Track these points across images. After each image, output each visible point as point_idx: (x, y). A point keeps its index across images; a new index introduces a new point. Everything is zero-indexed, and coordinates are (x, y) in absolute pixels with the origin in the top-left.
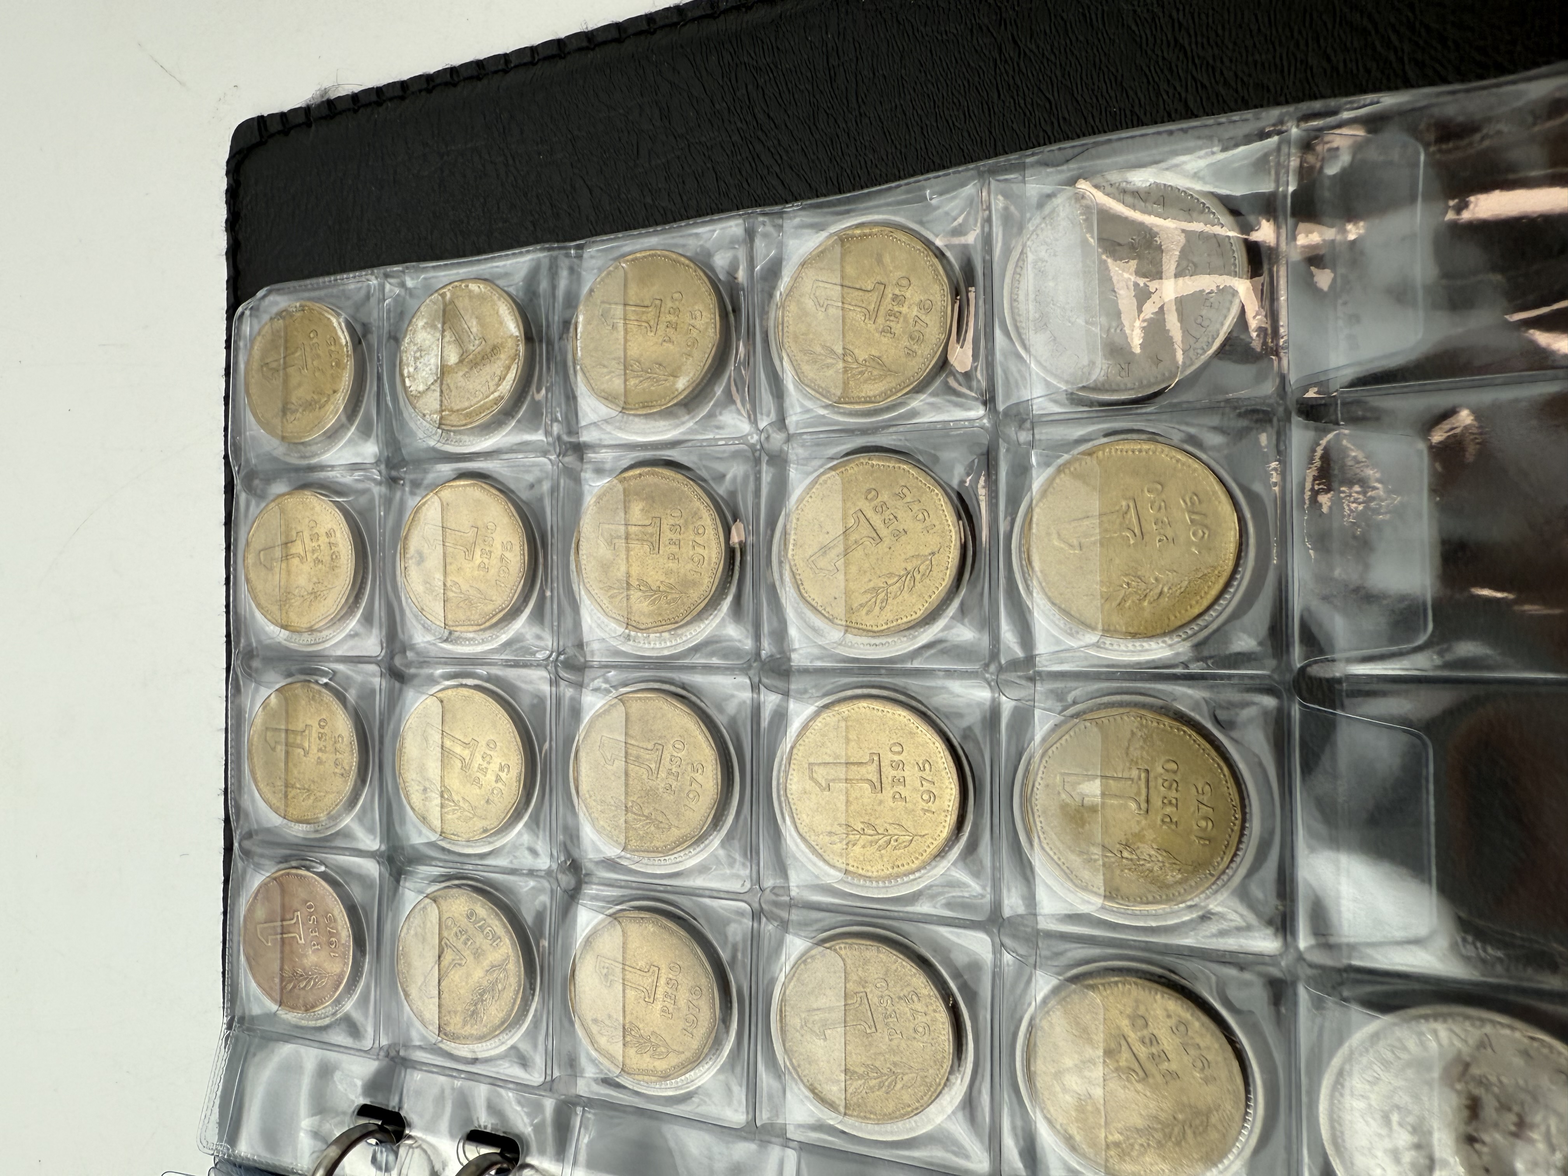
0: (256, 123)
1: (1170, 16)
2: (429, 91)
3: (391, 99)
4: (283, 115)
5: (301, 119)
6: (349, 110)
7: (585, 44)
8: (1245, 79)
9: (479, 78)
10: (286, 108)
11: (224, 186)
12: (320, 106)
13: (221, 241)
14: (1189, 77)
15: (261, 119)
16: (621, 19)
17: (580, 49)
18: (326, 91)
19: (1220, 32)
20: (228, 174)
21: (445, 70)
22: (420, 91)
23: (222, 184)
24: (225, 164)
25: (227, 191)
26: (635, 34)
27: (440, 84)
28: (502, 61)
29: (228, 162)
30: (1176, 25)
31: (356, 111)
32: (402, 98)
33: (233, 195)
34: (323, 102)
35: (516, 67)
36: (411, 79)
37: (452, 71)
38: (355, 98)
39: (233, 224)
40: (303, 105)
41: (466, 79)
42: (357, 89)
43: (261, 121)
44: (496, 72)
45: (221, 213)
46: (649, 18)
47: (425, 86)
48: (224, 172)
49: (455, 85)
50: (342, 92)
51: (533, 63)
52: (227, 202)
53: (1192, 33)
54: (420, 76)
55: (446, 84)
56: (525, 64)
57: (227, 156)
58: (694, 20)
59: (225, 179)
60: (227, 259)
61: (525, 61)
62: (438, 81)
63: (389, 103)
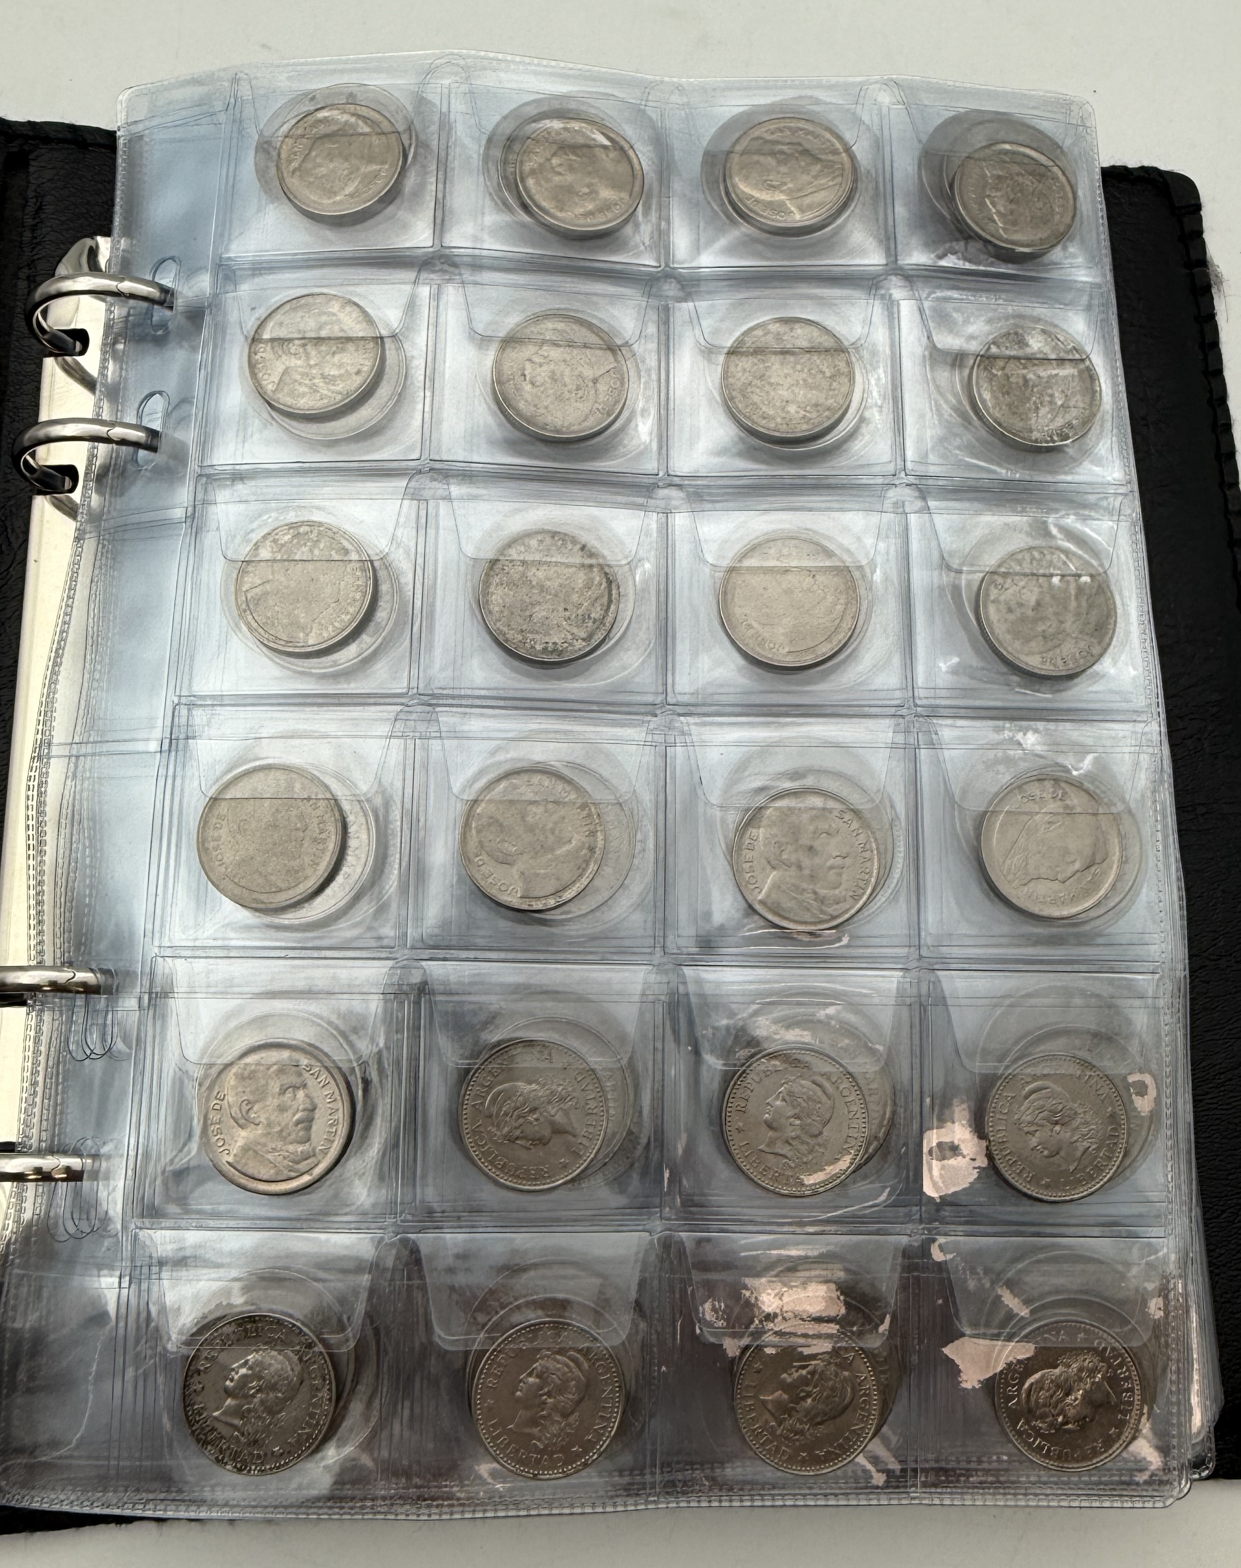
0: (1193, 202)
4: (1200, 232)
5: (1194, 256)
10: (1206, 237)
11: (1130, 164)
12: (1207, 276)
15: (1198, 207)
20: (1143, 168)
25: (1125, 168)
29: (1155, 170)
31: (1197, 317)
32: (1204, 372)
35: (1225, 495)
37: (1226, 425)
38: (1211, 317)
41: (1218, 442)
42: (1218, 320)
43: (1197, 207)
48: (1146, 164)
49: (1212, 430)
50: (1216, 302)
54: (1225, 391)
57: (1163, 167)
62: (1218, 410)
63: (1201, 357)
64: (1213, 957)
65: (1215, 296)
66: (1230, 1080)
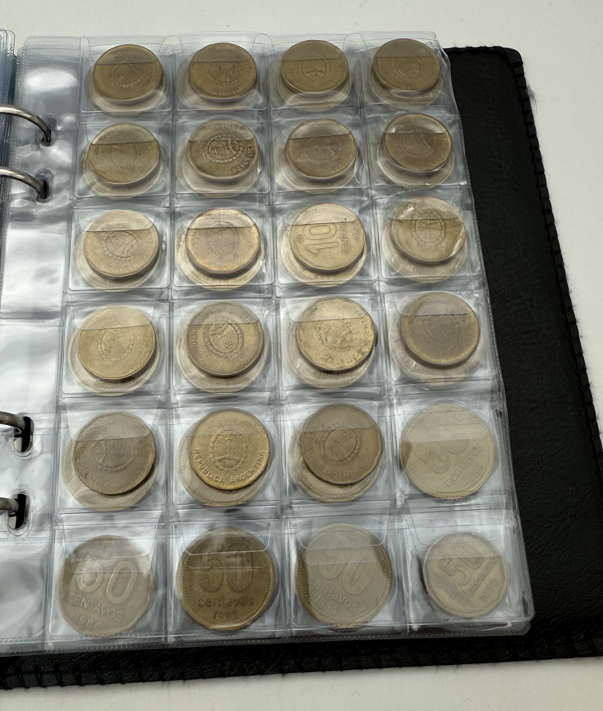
2: (531, 149)
3: (528, 129)
6: (524, 108)
7: (548, 222)
9: (535, 172)
13: (460, 45)
16: (559, 238)
17: (547, 219)
18: (533, 96)
21: (540, 155)
22: (531, 145)
23: (489, 45)
24: (499, 45)
26: (551, 246)
27: (533, 154)
28: (542, 183)
33: (483, 50)
34: (528, 95)
36: (537, 139)
39: (470, 50)
40: (527, 85)
44: (538, 181)
46: (558, 252)
47: (533, 146)
51: (541, 198)
52: (481, 47)
55: (534, 156)
58: (556, 271)
59: (492, 46)
60: (453, 48)
61: (542, 194)
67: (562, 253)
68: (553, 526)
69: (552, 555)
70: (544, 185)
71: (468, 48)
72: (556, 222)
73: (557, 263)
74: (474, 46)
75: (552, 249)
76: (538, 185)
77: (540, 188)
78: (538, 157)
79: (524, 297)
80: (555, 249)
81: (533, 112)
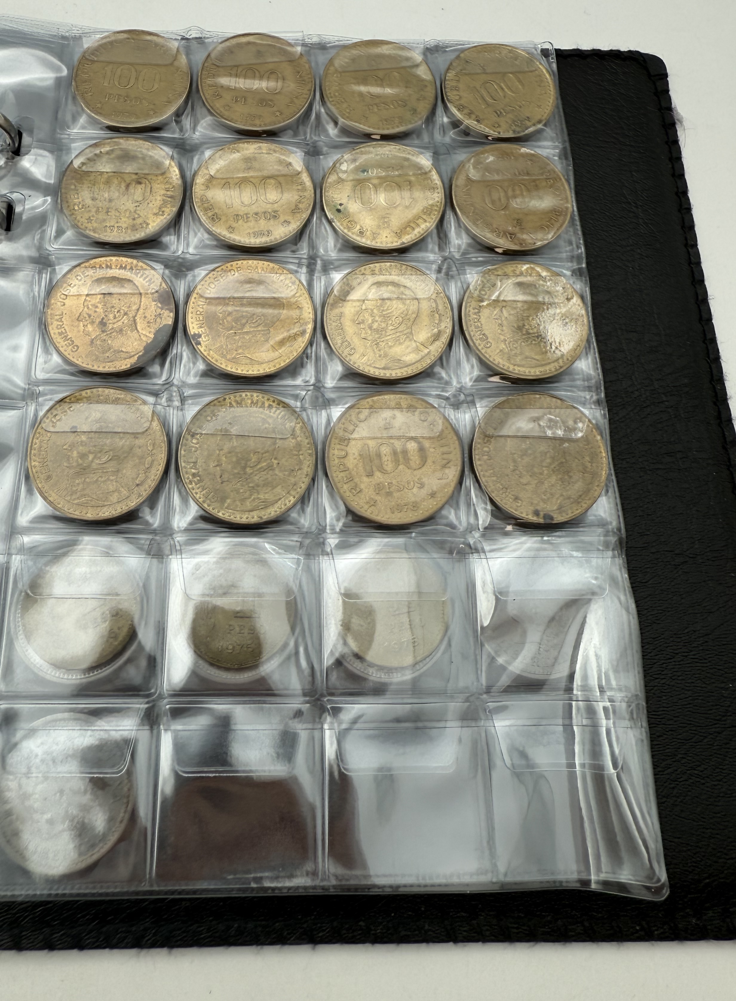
0: (663, 72)
1: (691, 651)
2: (677, 194)
3: (673, 168)
4: (668, 91)
5: (664, 105)
6: (668, 138)
7: (700, 298)
8: (652, 691)
9: (683, 227)
10: (671, 93)
11: (622, 49)
12: (672, 117)
13: (586, 46)
14: (655, 661)
15: (666, 75)
16: (714, 321)
17: (697, 294)
18: (681, 122)
19: (680, 678)
20: (630, 51)
21: (689, 204)
22: (677, 188)
24: (637, 50)
25: (619, 51)
26: (704, 331)
27: (681, 201)
28: (693, 243)
29: (638, 52)
30: (686, 654)
31: (667, 143)
32: (673, 175)
33: (615, 55)
34: (674, 120)
35: (689, 253)
36: (685, 180)
37: (689, 209)
38: (676, 142)
39: (596, 54)
40: (673, 106)
41: (683, 218)
42: (682, 143)
43: (664, 76)
44: (686, 239)
45: (605, 46)
46: (713, 340)
47: (680, 191)
48: (631, 49)
49: (679, 211)
50: (679, 133)
51: (690, 263)
52: (611, 50)
53: (681, 663)
54: (687, 187)
55: (681, 205)
56: (690, 259)
57: (642, 51)
58: (710, 368)
59: (626, 50)
61: (692, 258)
62: (683, 199)
63: (670, 166)
64: (691, 556)
65: (678, 129)
66: (707, 642)
67: (718, 342)
68: (705, 741)
69: (704, 784)
70: (695, 245)
71: (593, 50)
72: (709, 297)
73: (712, 356)
74: (602, 49)
75: (705, 335)
76: (686, 245)
77: (690, 250)
78: (686, 206)
79: (666, 403)
80: (709, 336)
81: (680, 143)
